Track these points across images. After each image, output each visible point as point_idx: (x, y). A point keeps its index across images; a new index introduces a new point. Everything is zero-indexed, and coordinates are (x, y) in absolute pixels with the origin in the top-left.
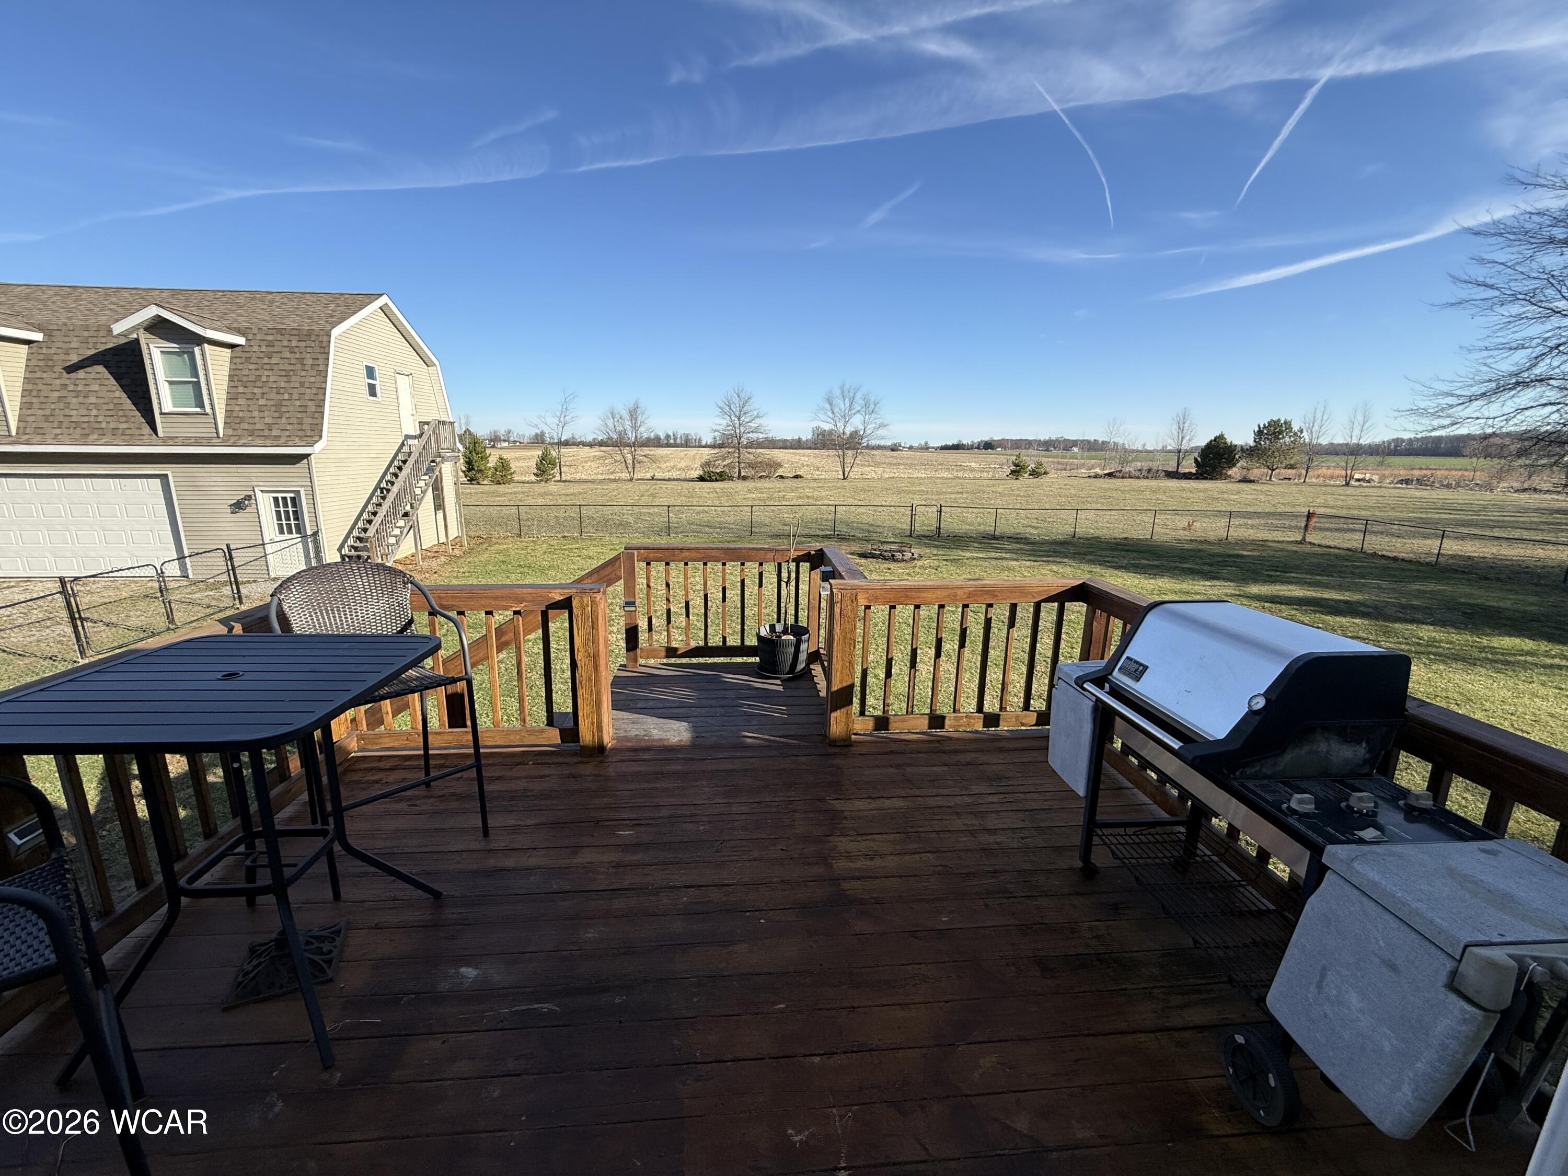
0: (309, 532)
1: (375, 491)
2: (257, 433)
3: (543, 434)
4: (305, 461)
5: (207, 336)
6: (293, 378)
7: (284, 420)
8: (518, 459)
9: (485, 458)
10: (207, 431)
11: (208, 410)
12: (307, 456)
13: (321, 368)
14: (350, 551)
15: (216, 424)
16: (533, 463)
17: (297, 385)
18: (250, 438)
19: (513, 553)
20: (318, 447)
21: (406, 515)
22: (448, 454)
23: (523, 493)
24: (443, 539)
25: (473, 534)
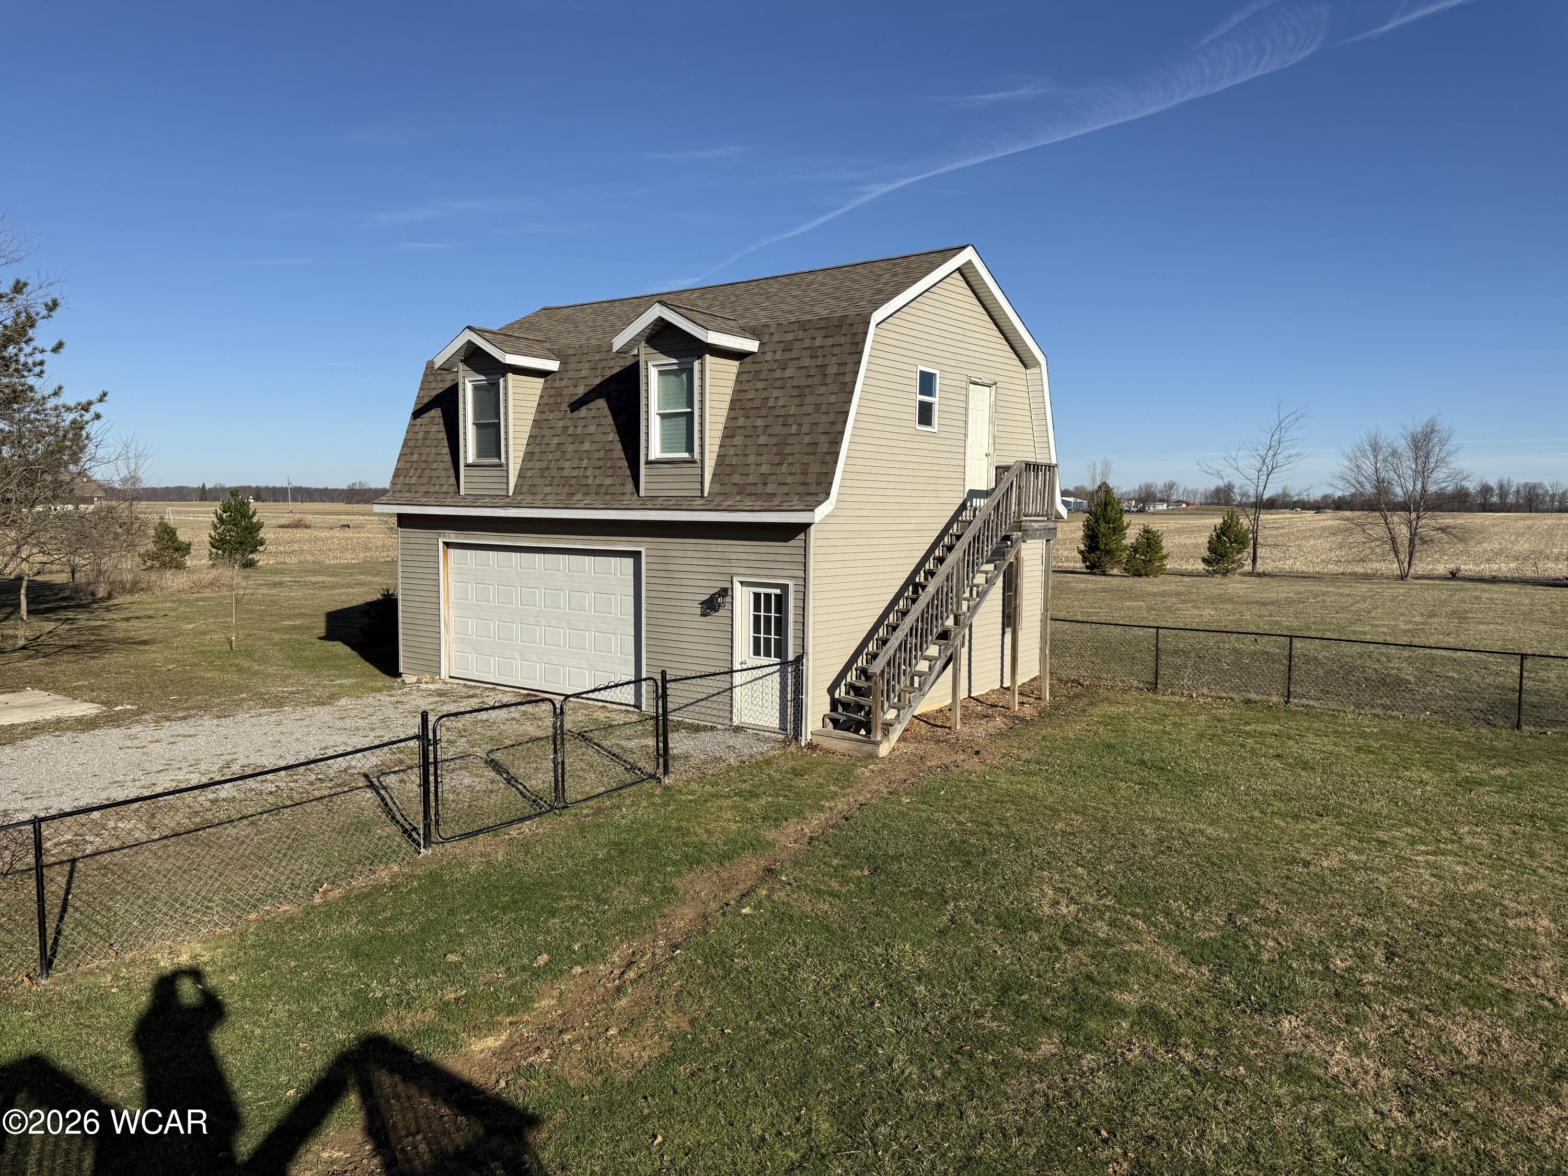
0: (791, 657)
1: (904, 588)
2: (749, 489)
3: (1229, 488)
4: (802, 536)
5: (710, 341)
6: (808, 400)
7: (784, 468)
8: (1179, 531)
9: (1119, 530)
10: (689, 488)
11: (697, 456)
12: (805, 527)
13: (847, 379)
14: (847, 693)
15: (702, 476)
16: (1203, 540)
17: (810, 410)
18: (738, 498)
19: (1134, 724)
20: (821, 513)
21: (944, 635)
22: (1036, 525)
23: (1178, 594)
24: (1007, 684)
25: (1064, 675)
